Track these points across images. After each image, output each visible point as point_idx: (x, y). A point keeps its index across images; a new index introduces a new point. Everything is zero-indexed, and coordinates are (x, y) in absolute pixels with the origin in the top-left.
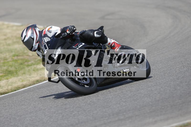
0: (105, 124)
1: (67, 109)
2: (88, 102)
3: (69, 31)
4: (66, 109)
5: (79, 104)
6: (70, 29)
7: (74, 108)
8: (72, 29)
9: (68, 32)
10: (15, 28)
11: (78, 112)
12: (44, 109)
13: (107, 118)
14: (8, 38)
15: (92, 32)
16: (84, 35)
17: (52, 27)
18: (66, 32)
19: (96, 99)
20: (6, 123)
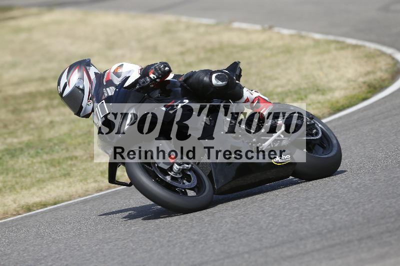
0: (390, 232)
1: (310, 201)
2: (354, 185)
3: (154, 74)
4: (307, 199)
5: (335, 190)
6: (156, 69)
7: (325, 198)
8: (160, 69)
9: (152, 76)
10: (202, 30)
11: (334, 205)
12: (261, 201)
13: (393, 220)
14: (189, 51)
15: (206, 75)
16: (191, 80)
17: (123, 65)
18: (148, 76)
19: (369, 180)
20: (182, 229)
